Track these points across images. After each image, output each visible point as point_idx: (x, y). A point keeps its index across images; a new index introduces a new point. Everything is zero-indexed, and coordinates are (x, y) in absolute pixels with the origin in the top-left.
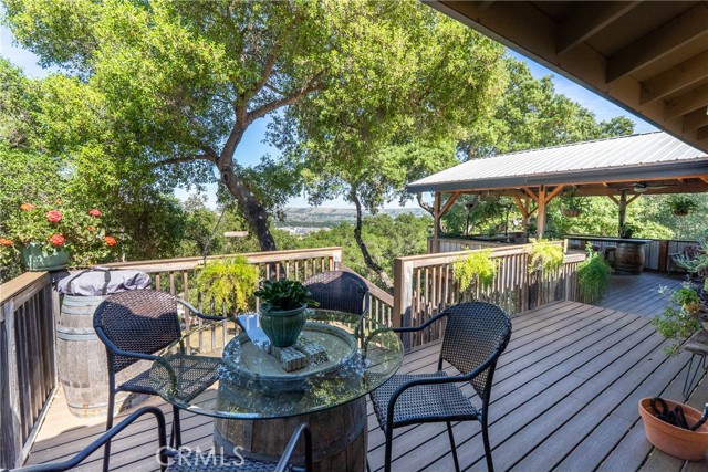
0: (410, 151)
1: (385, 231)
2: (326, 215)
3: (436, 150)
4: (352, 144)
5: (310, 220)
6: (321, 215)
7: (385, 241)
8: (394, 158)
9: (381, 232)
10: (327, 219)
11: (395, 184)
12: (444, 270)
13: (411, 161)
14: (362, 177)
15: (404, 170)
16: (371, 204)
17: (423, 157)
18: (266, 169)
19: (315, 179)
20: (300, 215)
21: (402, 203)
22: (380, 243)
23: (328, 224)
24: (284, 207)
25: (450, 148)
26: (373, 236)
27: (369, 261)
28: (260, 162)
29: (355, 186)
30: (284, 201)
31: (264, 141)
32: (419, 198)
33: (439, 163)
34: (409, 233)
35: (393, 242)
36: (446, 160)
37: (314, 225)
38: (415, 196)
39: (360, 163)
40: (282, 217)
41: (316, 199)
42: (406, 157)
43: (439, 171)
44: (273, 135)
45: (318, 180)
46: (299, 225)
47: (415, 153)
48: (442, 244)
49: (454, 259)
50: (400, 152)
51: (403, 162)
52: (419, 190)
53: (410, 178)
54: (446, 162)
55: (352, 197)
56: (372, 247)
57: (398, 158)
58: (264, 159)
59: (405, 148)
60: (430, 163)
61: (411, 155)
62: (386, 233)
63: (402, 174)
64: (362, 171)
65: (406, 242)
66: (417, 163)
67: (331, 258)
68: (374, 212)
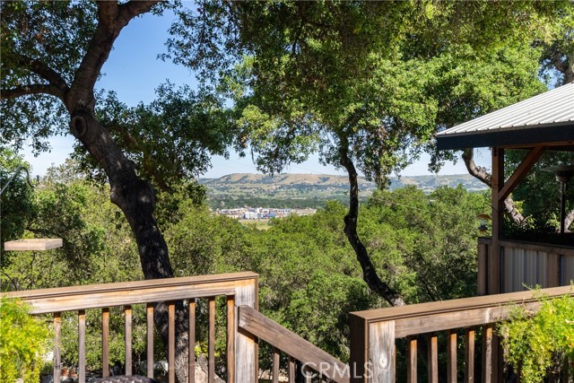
0: (445, 69)
1: (410, 218)
2: (310, 187)
3: (499, 66)
4: (326, 58)
5: (282, 195)
6: (301, 187)
7: (409, 236)
8: (414, 83)
9: (402, 220)
10: (311, 194)
11: (415, 130)
12: (444, 347)
13: (447, 86)
14: (353, 119)
15: (433, 105)
16: (375, 168)
17: (470, 79)
18: (167, 108)
19: (267, 124)
20: (265, 187)
21: (433, 166)
22: (400, 240)
23: (312, 203)
24: (200, 177)
25: (525, 60)
26: (387, 227)
27: (370, 276)
28: (156, 97)
29: (343, 135)
30: (202, 164)
31: (163, 57)
32: (468, 159)
33: (503, 90)
34: (455, 222)
35: (426, 239)
36: (519, 84)
37: (289, 203)
38: (459, 154)
39: (340, 92)
40: (197, 194)
41: (273, 159)
42: (436, 80)
43: (503, 105)
44: (180, 45)
45: (273, 125)
46: (263, 204)
47: (454, 72)
48: (509, 252)
49: (506, 312)
50: (426, 71)
51: (430, 91)
52: (467, 143)
53: (448, 118)
54: (519, 87)
55: (342, 158)
56: (384, 248)
57: (422, 82)
58: (161, 90)
59: (435, 64)
60: (485, 91)
61: (447, 75)
62: (412, 223)
63: (428, 113)
64: (352, 108)
65: (450, 239)
66: (459, 90)
67: (232, 297)
68: (382, 185)
